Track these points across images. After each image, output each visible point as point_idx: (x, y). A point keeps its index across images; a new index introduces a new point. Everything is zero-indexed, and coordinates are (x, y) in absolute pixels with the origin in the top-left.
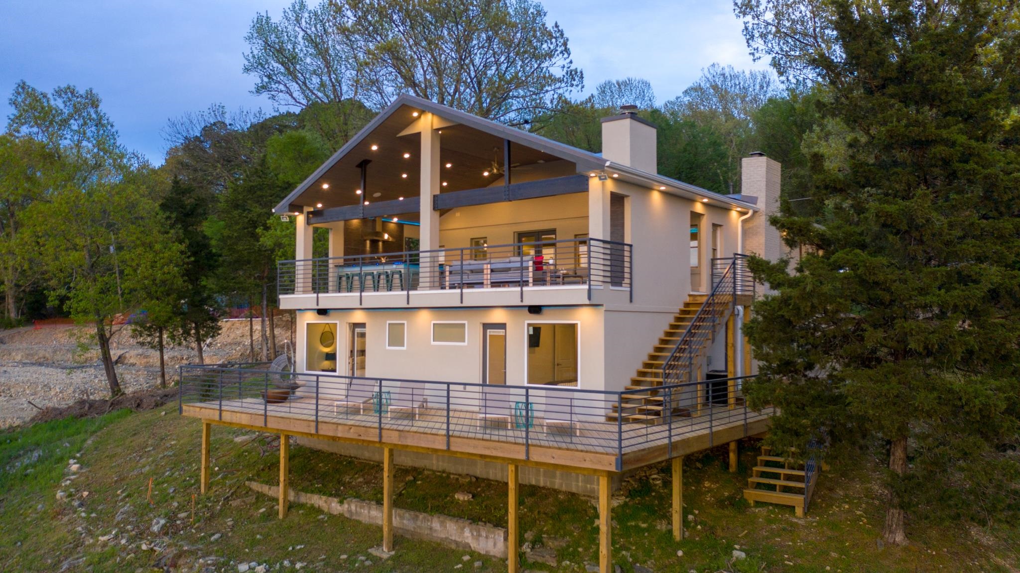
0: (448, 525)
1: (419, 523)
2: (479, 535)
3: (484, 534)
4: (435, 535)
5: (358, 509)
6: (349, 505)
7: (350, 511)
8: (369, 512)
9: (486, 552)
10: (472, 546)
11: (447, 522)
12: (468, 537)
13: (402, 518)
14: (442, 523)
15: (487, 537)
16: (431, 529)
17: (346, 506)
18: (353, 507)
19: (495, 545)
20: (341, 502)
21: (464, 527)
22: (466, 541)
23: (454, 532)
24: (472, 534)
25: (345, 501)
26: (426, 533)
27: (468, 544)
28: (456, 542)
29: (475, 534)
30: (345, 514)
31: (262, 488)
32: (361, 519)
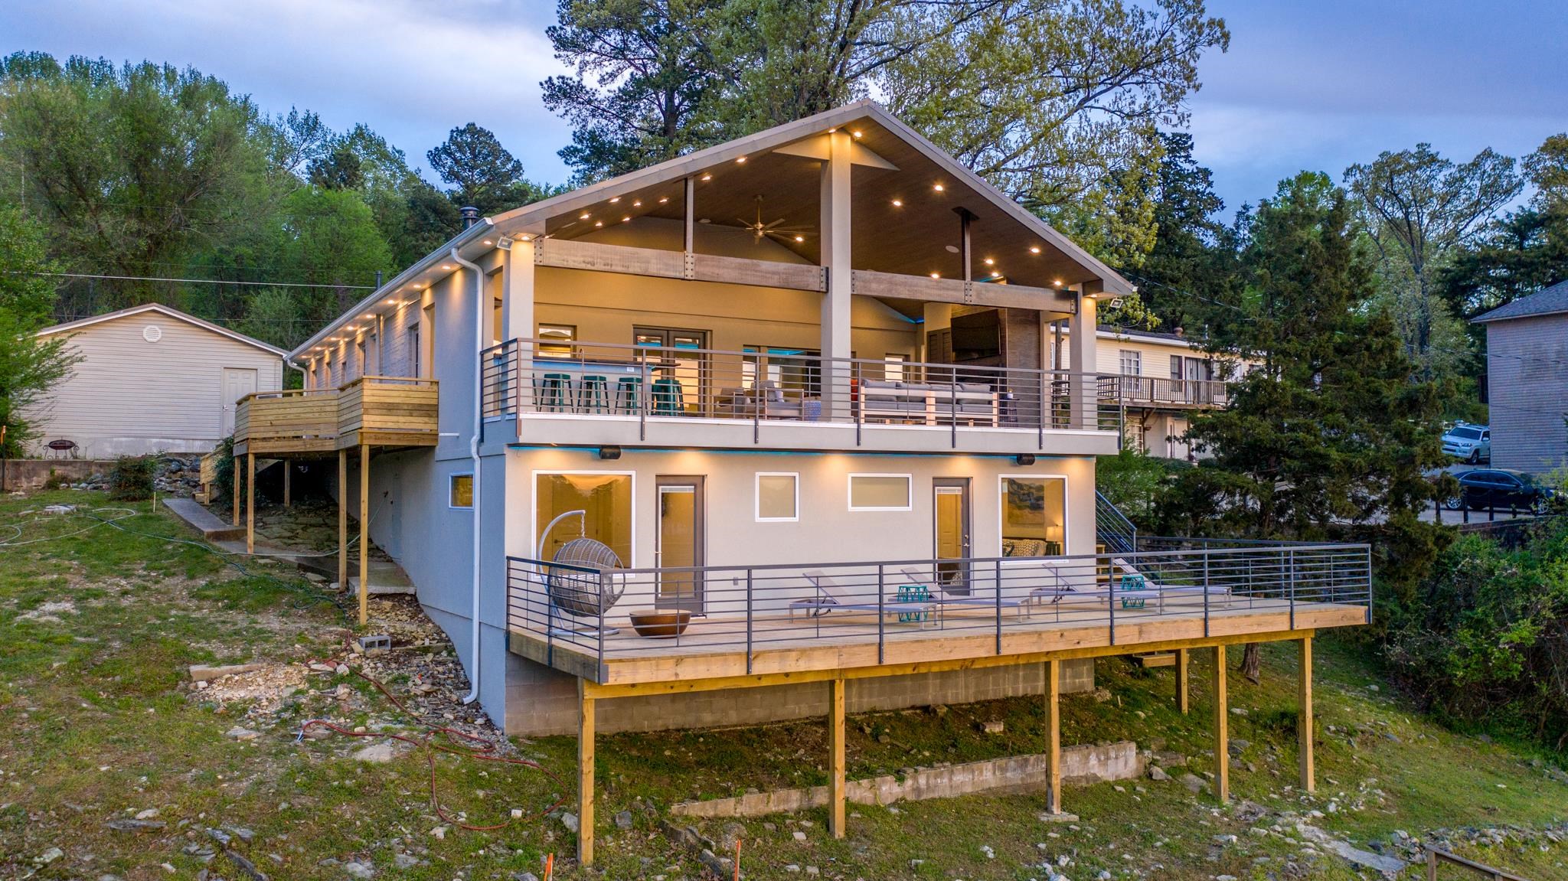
0: (1068, 759)
1: (1029, 769)
2: (1108, 758)
3: (1113, 755)
5: (932, 781)
6: (915, 779)
7: (917, 790)
8: (951, 779)
9: (1116, 777)
10: (1099, 775)
11: (1068, 754)
12: (1094, 766)
13: (1004, 770)
15: (1116, 758)
17: (909, 782)
18: (922, 781)
19: (1126, 763)
20: (901, 779)
21: (1089, 754)
22: (1093, 772)
23: (1077, 765)
24: (1099, 760)
25: (906, 775)
27: (1095, 774)
28: (1087, 778)
30: (911, 798)
31: (716, 808)
32: (936, 795)
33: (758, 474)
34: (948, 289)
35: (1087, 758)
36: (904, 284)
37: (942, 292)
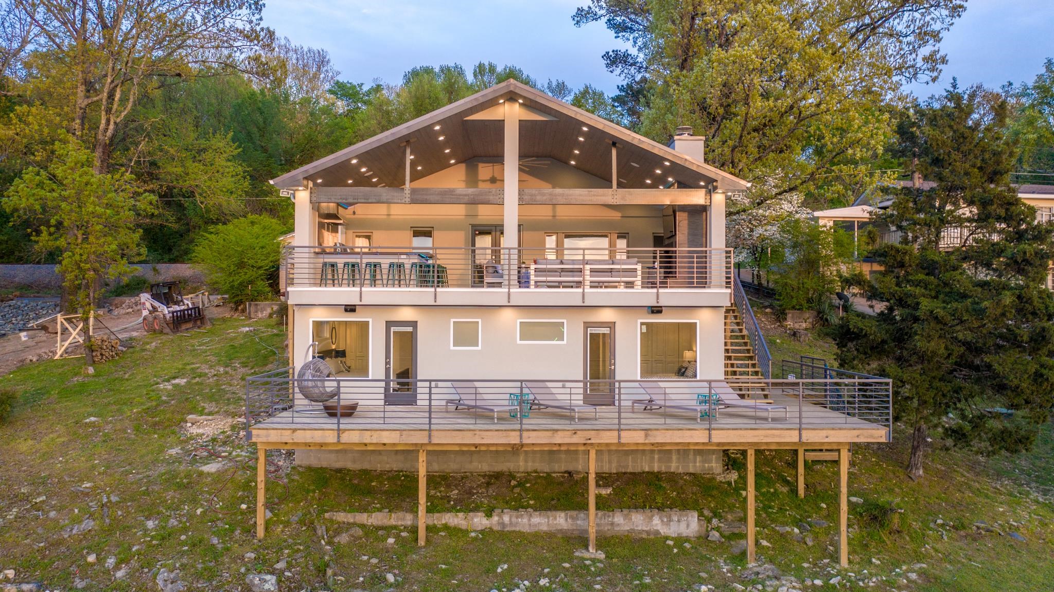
0: (633, 517)
2: (670, 520)
3: (675, 518)
4: (616, 529)
5: (514, 520)
6: (499, 516)
7: (503, 524)
8: (529, 520)
9: (678, 534)
10: (662, 531)
11: (633, 514)
12: (657, 524)
14: (626, 517)
15: (679, 521)
16: (612, 524)
17: (495, 519)
18: (506, 519)
19: (688, 526)
20: (489, 516)
21: (653, 516)
22: (655, 528)
23: (641, 522)
24: (662, 521)
25: (494, 514)
26: (606, 528)
27: (658, 530)
28: (648, 533)
29: (665, 520)
30: (496, 528)
31: (354, 518)
32: (517, 529)
33: (452, 320)
34: (597, 196)
35: (651, 518)
36: (563, 195)
37: (593, 198)
